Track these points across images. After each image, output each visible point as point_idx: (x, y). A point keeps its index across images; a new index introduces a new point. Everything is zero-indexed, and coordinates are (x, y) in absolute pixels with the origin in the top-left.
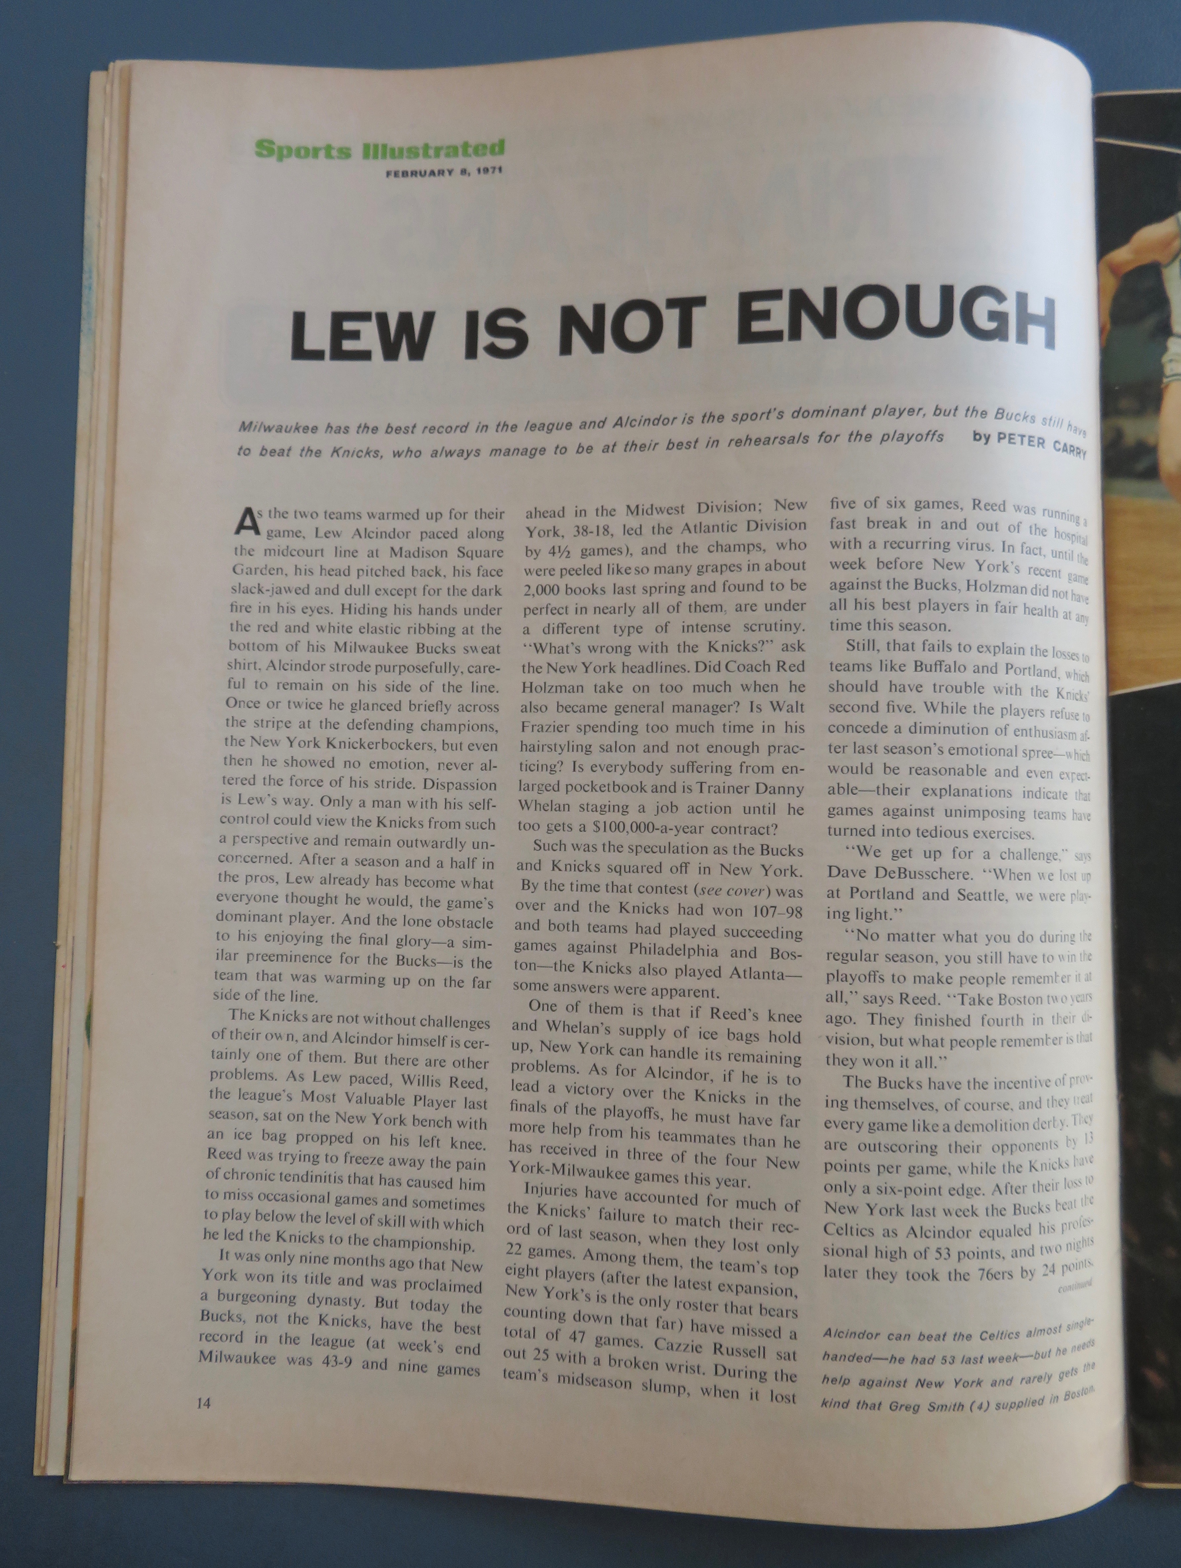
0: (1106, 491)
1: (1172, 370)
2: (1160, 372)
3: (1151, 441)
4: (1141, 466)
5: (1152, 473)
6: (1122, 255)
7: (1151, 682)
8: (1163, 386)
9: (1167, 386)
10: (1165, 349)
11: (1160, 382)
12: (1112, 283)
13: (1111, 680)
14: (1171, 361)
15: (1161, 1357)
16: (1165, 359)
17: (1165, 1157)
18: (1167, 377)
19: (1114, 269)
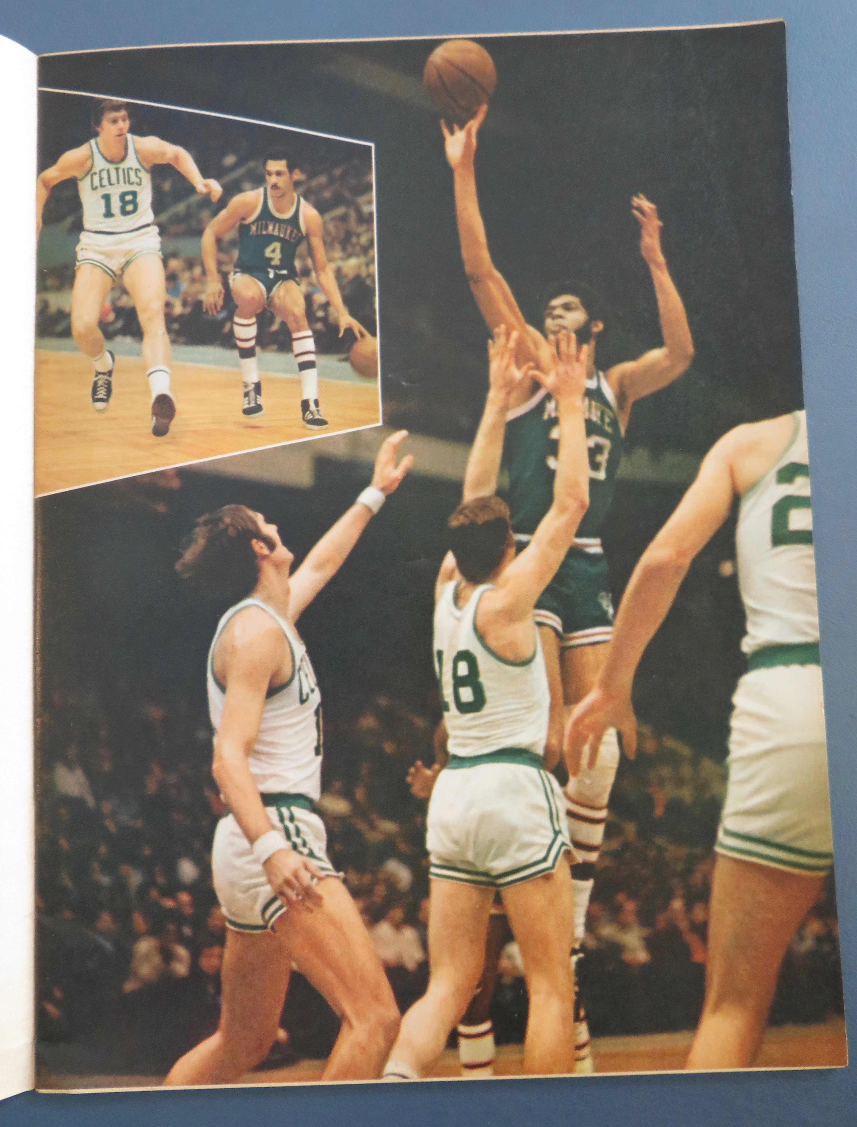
0: (37, 347)
1: (83, 256)
2: (74, 257)
3: (67, 309)
4: (60, 328)
5: (67, 333)
6: (53, 173)
7: (62, 488)
8: (76, 268)
9: (79, 268)
10: (78, 241)
11: (74, 265)
12: (45, 194)
13: (37, 486)
14: (82, 249)
15: (58, 994)
16: (78, 248)
17: (63, 843)
18: (79, 261)
19: (45, 184)
